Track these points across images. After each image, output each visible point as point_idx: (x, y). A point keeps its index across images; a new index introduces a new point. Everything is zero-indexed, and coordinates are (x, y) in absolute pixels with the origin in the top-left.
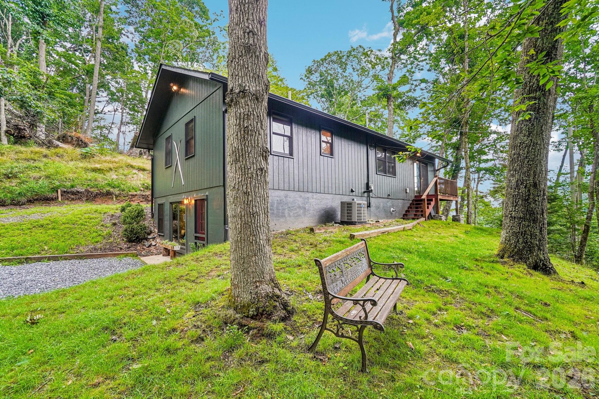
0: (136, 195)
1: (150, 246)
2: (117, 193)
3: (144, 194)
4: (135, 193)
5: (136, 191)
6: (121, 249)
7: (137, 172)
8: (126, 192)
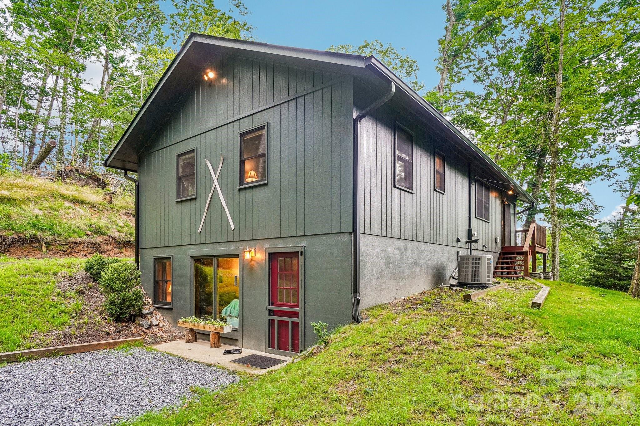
0: (81, 243)
1: (150, 327)
2: (50, 238)
3: (93, 240)
4: (79, 240)
5: (80, 237)
6: (107, 333)
7: (72, 206)
8: (63, 237)
